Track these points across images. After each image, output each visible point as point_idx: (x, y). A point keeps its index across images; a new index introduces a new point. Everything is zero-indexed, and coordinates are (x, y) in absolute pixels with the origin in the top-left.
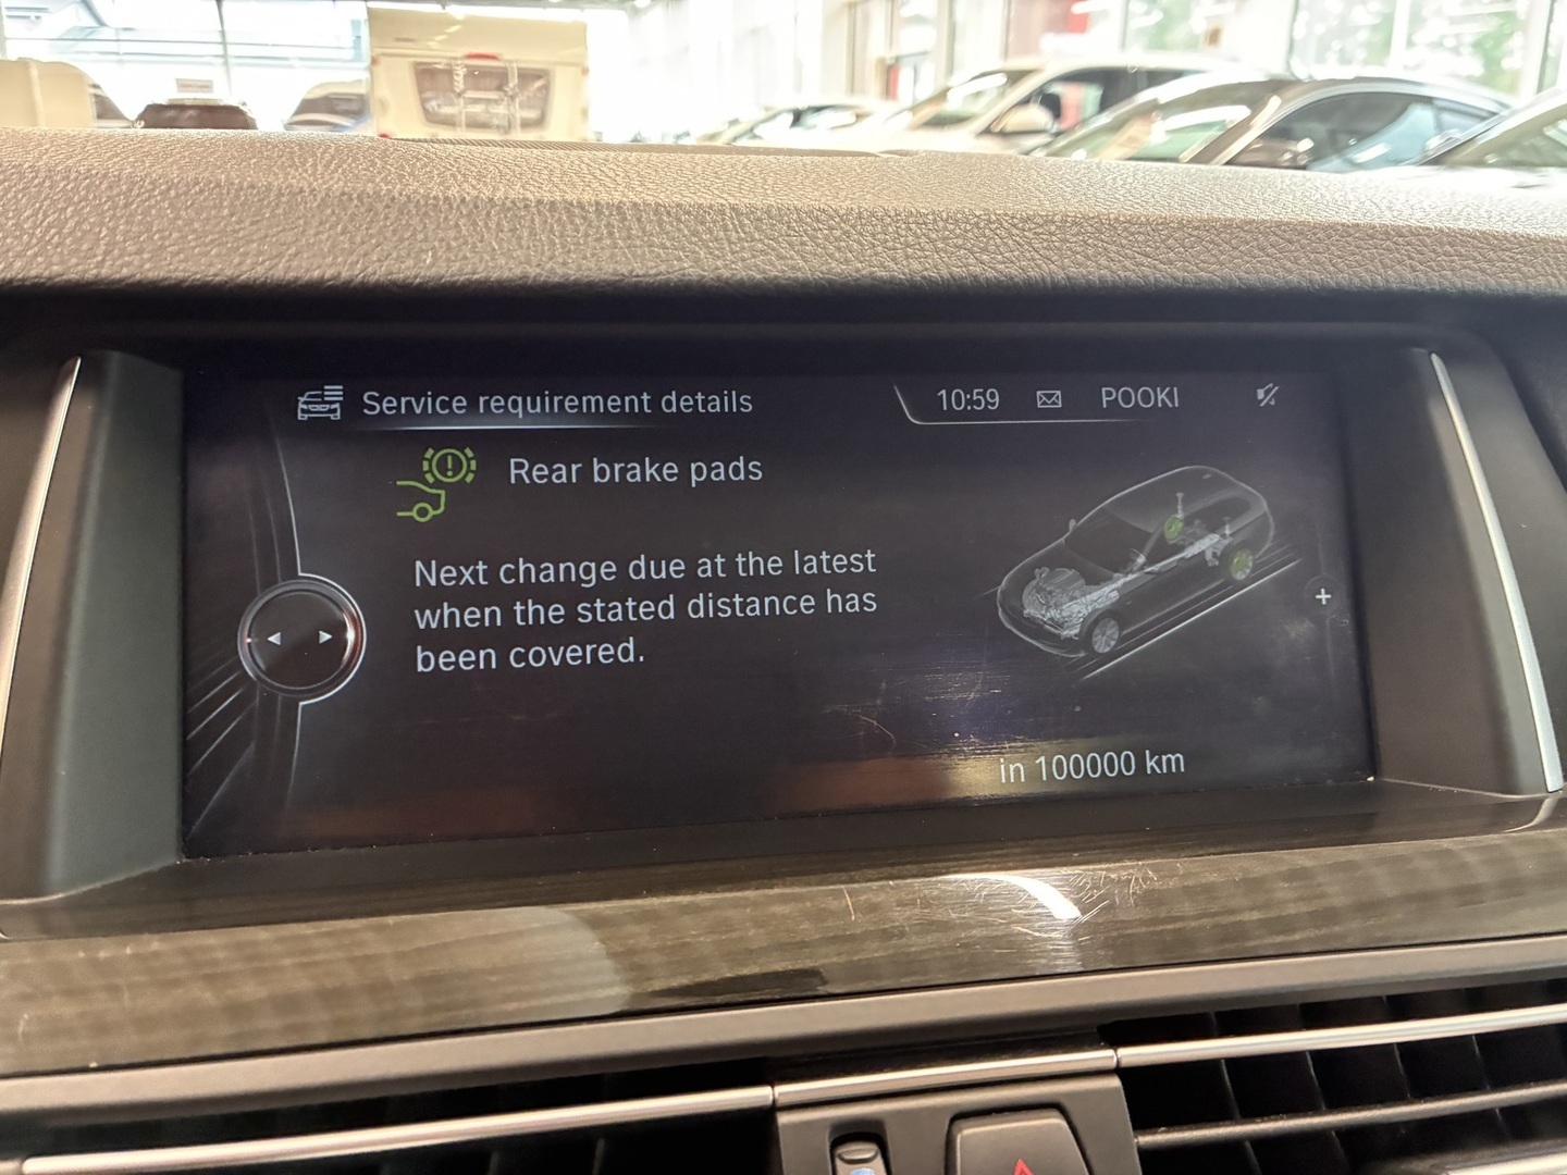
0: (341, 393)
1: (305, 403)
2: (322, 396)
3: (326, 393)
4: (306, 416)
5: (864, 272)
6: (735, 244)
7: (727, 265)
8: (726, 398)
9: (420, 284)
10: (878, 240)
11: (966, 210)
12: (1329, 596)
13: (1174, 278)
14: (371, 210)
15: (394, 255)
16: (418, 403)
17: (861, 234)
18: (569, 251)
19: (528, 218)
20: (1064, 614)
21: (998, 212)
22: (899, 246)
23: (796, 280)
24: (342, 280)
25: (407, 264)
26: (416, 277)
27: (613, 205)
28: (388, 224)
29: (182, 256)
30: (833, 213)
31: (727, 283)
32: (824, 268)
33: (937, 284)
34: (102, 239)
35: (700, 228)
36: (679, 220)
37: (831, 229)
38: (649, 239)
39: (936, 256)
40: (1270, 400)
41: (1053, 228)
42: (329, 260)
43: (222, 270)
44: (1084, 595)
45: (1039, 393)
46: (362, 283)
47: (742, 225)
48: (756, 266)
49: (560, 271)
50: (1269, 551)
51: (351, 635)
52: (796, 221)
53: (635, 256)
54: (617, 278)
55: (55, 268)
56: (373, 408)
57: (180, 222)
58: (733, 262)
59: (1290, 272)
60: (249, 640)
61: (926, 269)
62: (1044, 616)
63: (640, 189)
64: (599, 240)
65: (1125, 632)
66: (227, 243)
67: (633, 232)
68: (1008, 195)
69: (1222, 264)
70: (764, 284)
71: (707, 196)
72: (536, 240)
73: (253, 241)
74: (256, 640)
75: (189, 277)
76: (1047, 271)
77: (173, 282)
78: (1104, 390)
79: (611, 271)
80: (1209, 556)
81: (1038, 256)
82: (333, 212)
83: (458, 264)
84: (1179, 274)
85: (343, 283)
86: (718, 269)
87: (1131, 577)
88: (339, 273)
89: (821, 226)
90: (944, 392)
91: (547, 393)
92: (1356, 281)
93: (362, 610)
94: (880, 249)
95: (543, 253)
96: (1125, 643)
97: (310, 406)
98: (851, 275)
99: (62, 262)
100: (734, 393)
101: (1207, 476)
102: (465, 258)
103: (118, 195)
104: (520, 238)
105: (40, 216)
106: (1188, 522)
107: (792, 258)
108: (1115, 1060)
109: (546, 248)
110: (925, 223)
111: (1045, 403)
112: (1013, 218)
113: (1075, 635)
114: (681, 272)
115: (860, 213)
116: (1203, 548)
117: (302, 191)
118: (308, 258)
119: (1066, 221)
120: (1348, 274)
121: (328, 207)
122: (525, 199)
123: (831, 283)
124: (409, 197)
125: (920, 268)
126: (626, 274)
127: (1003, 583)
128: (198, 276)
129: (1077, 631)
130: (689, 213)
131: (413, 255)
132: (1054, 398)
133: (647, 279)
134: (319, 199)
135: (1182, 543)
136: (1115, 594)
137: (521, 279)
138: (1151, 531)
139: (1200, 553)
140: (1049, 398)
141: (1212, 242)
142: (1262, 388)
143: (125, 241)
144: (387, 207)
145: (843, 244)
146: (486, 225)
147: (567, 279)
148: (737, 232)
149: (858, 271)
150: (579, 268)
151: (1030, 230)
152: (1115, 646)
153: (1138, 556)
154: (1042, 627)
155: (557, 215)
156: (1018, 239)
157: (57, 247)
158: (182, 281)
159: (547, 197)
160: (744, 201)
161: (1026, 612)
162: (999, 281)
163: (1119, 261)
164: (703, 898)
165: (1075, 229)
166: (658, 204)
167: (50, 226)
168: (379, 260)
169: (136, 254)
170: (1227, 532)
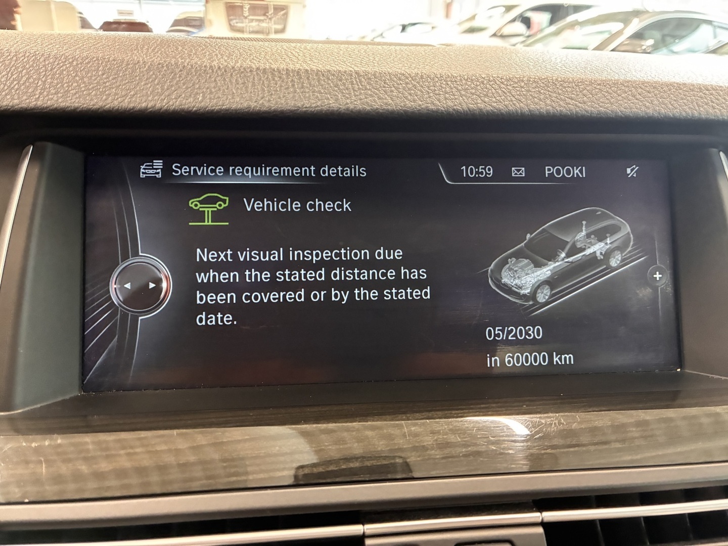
0: (162, 164)
1: (144, 169)
2: (153, 166)
3: (154, 164)
4: (144, 175)
5: (423, 106)
6: (357, 91)
7: (352, 102)
8: (353, 169)
9: (197, 111)
10: (431, 90)
11: (477, 75)
12: (661, 276)
13: (586, 111)
14: (172, 73)
15: (183, 96)
16: (199, 170)
17: (422, 86)
18: (272, 95)
19: (252, 76)
20: (522, 282)
21: (494, 76)
22: (442, 93)
23: (388, 110)
24: (156, 109)
25: (189, 100)
26: (194, 107)
27: (295, 70)
28: (181, 79)
29: (77, 95)
30: (408, 76)
31: (352, 111)
32: (402, 104)
33: (461, 113)
34: (39, 86)
35: (339, 83)
36: (328, 79)
37: (407, 83)
38: (312, 89)
39: (461, 99)
40: (634, 174)
41: (523, 84)
42: (150, 98)
43: (96, 102)
44: (533, 273)
45: (513, 169)
46: (166, 110)
47: (361, 82)
48: (367, 103)
49: (267, 104)
50: (630, 252)
51: (164, 285)
52: (388, 80)
53: (305, 97)
54: (296, 108)
55: (15, 101)
56: (177, 172)
57: (77, 78)
58: (355, 101)
59: (648, 108)
60: (115, 286)
61: (455, 105)
62: (512, 283)
63: (310, 63)
64: (288, 88)
65: (553, 292)
66: (100, 89)
67: (305, 85)
68: (500, 67)
69: (612, 104)
70: (371, 112)
71: (344, 67)
72: (255, 89)
73: (113, 88)
74: (119, 286)
75: (81, 106)
76: (519, 107)
77: (72, 108)
78: (547, 168)
79: (292, 105)
80: (598, 254)
81: (514, 99)
82: (154, 74)
83: (215, 101)
84: (589, 109)
85: (158, 110)
86: (347, 104)
87: (557, 264)
88: (155, 105)
89: (401, 82)
90: (464, 167)
91: (263, 165)
92: (684, 114)
93: (170, 272)
94: (431, 95)
95: (258, 96)
96: (553, 298)
97: (146, 171)
98: (416, 108)
99: (19, 98)
100: (357, 166)
101: (599, 213)
102: (219, 97)
103: (48, 64)
104: (247, 87)
105: (10, 75)
106: (588, 236)
107: (386, 99)
108: (541, 519)
109: (260, 93)
110: (456, 81)
111: (516, 174)
112: (502, 78)
113: (528, 293)
114: (329, 106)
115: (422, 76)
116: (595, 250)
117: (139, 62)
118: (140, 97)
119: (530, 81)
120: (679, 109)
121: (151, 71)
122: (251, 67)
123: (406, 112)
124: (192, 66)
125: (452, 105)
126: (301, 107)
127: (492, 265)
128: (85, 105)
129: (529, 291)
130: (333, 75)
131: (192, 96)
132: (521, 172)
133: (311, 109)
134: (147, 67)
135: (584, 247)
136: (549, 272)
137: (246, 108)
138: (569, 241)
139: (593, 252)
140: (519, 172)
141: (607, 92)
142: (630, 167)
143: (50, 88)
144: (181, 71)
145: (412, 92)
146: (230, 81)
147: (270, 109)
148: (358, 85)
149: (420, 105)
150: (277, 103)
151: (510, 85)
152: (548, 299)
153: (561, 253)
154: (510, 289)
155: (266, 76)
156: (504, 90)
157: (16, 91)
158: (78, 108)
159: (262, 66)
160: (361, 69)
161: (503, 281)
162: (494, 112)
163: (557, 102)
164: (331, 426)
165: (534, 85)
166: (318, 71)
167: (14, 80)
168: (175, 98)
169: (55, 94)
170: (608, 241)
